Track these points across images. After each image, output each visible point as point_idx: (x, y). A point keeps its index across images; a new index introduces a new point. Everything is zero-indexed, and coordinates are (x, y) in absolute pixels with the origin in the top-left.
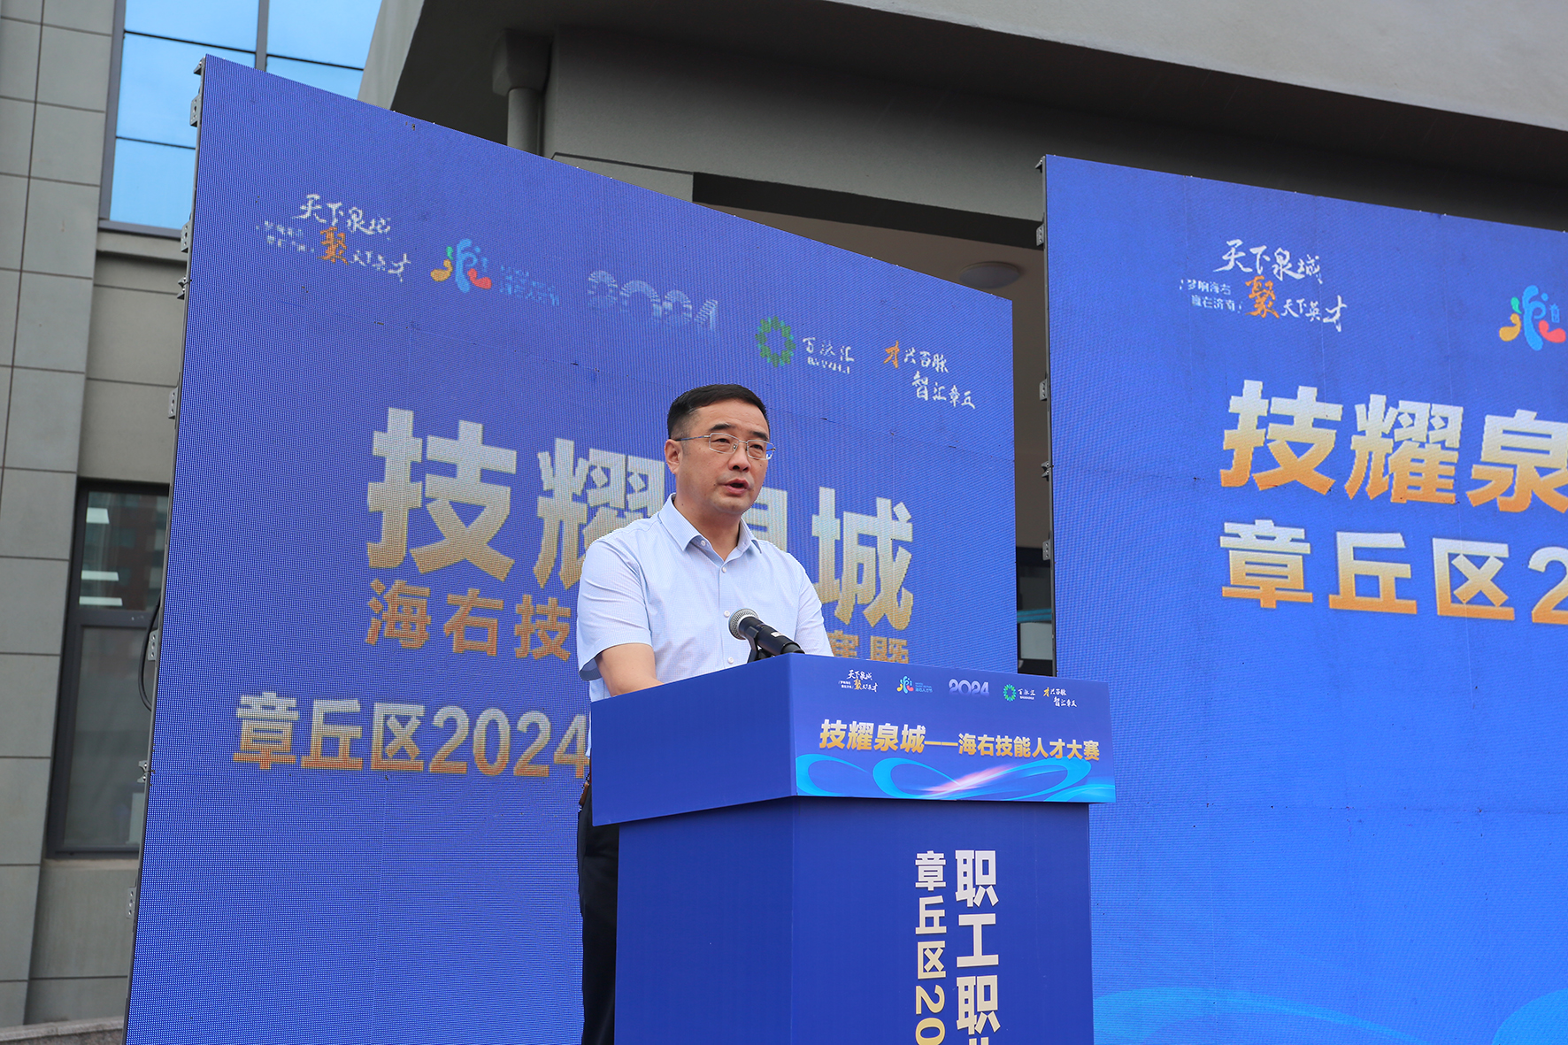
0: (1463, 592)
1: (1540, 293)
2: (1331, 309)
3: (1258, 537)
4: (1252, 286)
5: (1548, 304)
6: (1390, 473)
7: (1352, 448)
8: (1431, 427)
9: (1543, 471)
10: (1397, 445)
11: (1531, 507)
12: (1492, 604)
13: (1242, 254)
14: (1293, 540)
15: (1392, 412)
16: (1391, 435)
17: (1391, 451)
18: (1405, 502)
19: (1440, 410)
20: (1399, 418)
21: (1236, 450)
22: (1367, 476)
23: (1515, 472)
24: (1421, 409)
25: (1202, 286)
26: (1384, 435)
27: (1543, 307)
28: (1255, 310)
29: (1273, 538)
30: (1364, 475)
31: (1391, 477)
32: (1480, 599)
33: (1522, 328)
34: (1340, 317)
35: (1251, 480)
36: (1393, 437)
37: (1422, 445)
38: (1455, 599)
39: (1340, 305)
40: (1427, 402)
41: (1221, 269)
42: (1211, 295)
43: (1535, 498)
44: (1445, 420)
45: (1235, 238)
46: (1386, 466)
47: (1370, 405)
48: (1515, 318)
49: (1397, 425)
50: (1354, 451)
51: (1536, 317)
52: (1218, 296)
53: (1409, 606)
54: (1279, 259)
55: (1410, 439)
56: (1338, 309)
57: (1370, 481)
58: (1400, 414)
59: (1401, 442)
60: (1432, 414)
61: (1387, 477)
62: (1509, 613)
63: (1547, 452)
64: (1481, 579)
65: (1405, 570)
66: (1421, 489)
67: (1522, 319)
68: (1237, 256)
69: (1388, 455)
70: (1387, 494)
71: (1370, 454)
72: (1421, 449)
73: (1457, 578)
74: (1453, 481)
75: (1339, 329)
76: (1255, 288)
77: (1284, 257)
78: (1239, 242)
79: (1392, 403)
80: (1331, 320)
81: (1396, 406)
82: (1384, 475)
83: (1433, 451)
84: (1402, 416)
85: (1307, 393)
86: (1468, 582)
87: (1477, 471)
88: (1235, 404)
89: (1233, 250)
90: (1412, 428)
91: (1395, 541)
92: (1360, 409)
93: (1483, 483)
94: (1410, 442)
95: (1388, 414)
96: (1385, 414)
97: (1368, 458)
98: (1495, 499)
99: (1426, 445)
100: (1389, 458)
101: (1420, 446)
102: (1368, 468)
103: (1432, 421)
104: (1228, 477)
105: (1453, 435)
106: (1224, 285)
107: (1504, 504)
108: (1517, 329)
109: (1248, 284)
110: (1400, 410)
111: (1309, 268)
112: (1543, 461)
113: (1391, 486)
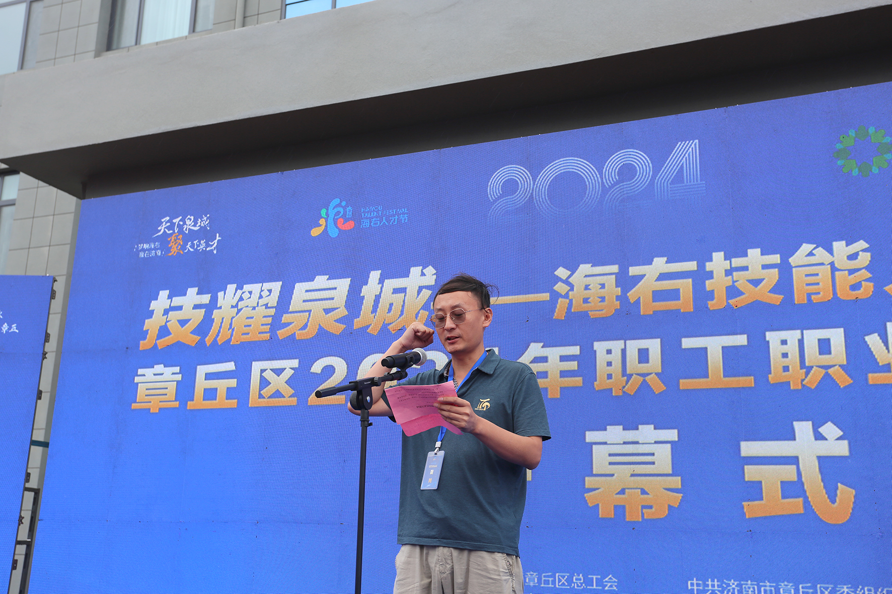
0: (267, 392)
1: (341, 202)
2: (212, 242)
3: (154, 375)
4: (171, 240)
5: (344, 208)
6: (233, 328)
7: (213, 317)
8: (261, 297)
9: (327, 311)
10: (239, 311)
11: (317, 334)
12: (284, 397)
13: (169, 224)
14: (173, 374)
15: (239, 292)
16: (237, 306)
17: (235, 315)
18: (239, 343)
19: (267, 286)
20: (242, 295)
21: (150, 330)
22: (219, 331)
23: (309, 315)
24: (255, 288)
25: (146, 246)
26: (232, 307)
27: (342, 210)
28: (171, 252)
29: (162, 374)
30: (217, 331)
31: (233, 330)
32: (278, 394)
33: (326, 226)
34: (217, 246)
35: (156, 344)
36: (237, 307)
37: (254, 308)
38: (261, 396)
39: (218, 238)
40: (260, 283)
41: (156, 235)
42: (150, 250)
43: (321, 328)
44: (270, 291)
45: (166, 217)
46: (231, 324)
47: (227, 291)
48: (322, 222)
49: (241, 299)
50: (214, 319)
51: (336, 217)
52: (153, 250)
53: (233, 403)
54: (188, 222)
55: (247, 306)
56: (216, 241)
57: (220, 334)
58: (243, 293)
59: (242, 309)
60: (263, 289)
61: (231, 330)
62: (294, 401)
63: (333, 299)
64: (279, 383)
65: (233, 383)
66: (250, 334)
67: (326, 221)
68: (166, 226)
69: (233, 317)
70: (230, 340)
71: (223, 319)
72: (253, 311)
73: (264, 383)
74: (269, 326)
75: (215, 252)
76: (173, 240)
77: (190, 220)
78: (168, 218)
79: (240, 287)
80: (211, 248)
81: (242, 289)
82: (229, 330)
83: (261, 310)
84: (244, 294)
85: (192, 291)
86: (271, 385)
87: (286, 318)
88: (154, 305)
89: (164, 223)
90: (249, 299)
91: (230, 366)
92: (221, 294)
93: (289, 324)
94: (247, 308)
95: (236, 294)
96: (235, 294)
97: (221, 321)
98: (295, 333)
99: (256, 308)
100: (234, 319)
101: (252, 309)
102: (220, 327)
103: (262, 293)
104: (144, 345)
105: (273, 300)
106: (157, 243)
107: (300, 335)
108: (323, 227)
109: (169, 239)
110: (243, 291)
111: (204, 222)
112: (328, 304)
113: (232, 335)
